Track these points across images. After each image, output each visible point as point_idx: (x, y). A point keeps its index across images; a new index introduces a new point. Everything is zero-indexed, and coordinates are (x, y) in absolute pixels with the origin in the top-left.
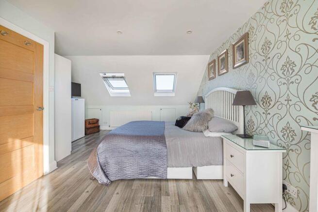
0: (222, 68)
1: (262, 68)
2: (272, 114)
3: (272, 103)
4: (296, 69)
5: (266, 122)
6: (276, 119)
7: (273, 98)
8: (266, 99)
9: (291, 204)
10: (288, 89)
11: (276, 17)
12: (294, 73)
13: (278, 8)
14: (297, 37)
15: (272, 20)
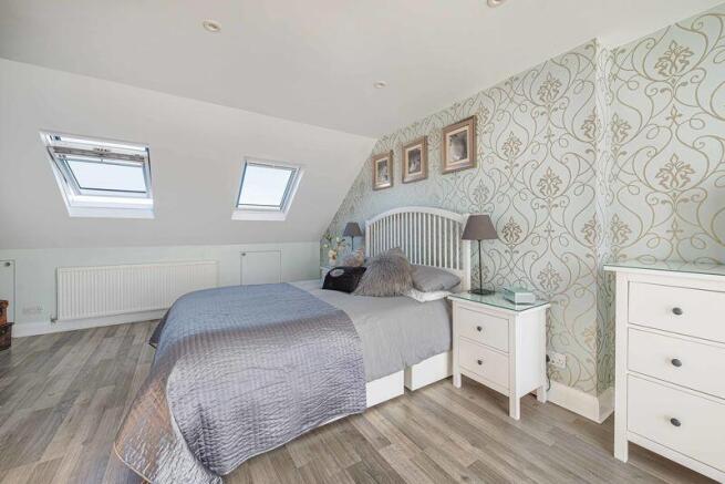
0: (411, 169)
1: (505, 180)
2: (521, 253)
3: (522, 236)
4: (562, 187)
5: (512, 265)
6: (529, 260)
7: (524, 227)
8: (512, 230)
9: (556, 380)
10: (549, 214)
11: (531, 106)
12: (559, 193)
13: (534, 92)
14: (563, 143)
15: (523, 108)
